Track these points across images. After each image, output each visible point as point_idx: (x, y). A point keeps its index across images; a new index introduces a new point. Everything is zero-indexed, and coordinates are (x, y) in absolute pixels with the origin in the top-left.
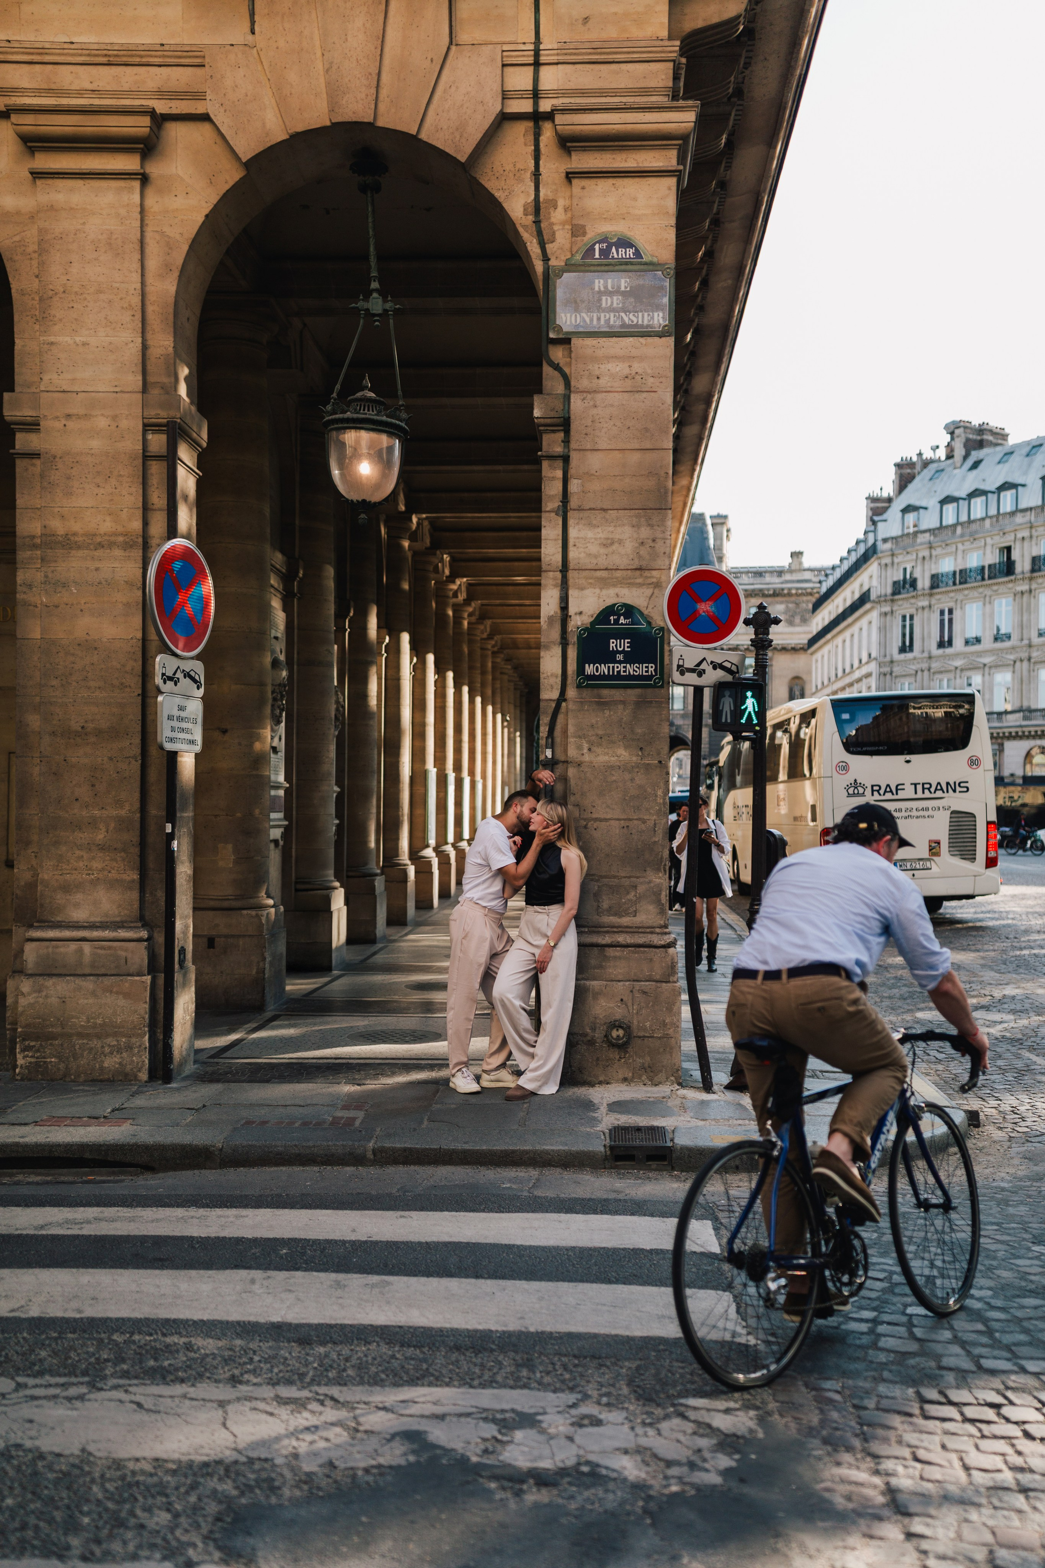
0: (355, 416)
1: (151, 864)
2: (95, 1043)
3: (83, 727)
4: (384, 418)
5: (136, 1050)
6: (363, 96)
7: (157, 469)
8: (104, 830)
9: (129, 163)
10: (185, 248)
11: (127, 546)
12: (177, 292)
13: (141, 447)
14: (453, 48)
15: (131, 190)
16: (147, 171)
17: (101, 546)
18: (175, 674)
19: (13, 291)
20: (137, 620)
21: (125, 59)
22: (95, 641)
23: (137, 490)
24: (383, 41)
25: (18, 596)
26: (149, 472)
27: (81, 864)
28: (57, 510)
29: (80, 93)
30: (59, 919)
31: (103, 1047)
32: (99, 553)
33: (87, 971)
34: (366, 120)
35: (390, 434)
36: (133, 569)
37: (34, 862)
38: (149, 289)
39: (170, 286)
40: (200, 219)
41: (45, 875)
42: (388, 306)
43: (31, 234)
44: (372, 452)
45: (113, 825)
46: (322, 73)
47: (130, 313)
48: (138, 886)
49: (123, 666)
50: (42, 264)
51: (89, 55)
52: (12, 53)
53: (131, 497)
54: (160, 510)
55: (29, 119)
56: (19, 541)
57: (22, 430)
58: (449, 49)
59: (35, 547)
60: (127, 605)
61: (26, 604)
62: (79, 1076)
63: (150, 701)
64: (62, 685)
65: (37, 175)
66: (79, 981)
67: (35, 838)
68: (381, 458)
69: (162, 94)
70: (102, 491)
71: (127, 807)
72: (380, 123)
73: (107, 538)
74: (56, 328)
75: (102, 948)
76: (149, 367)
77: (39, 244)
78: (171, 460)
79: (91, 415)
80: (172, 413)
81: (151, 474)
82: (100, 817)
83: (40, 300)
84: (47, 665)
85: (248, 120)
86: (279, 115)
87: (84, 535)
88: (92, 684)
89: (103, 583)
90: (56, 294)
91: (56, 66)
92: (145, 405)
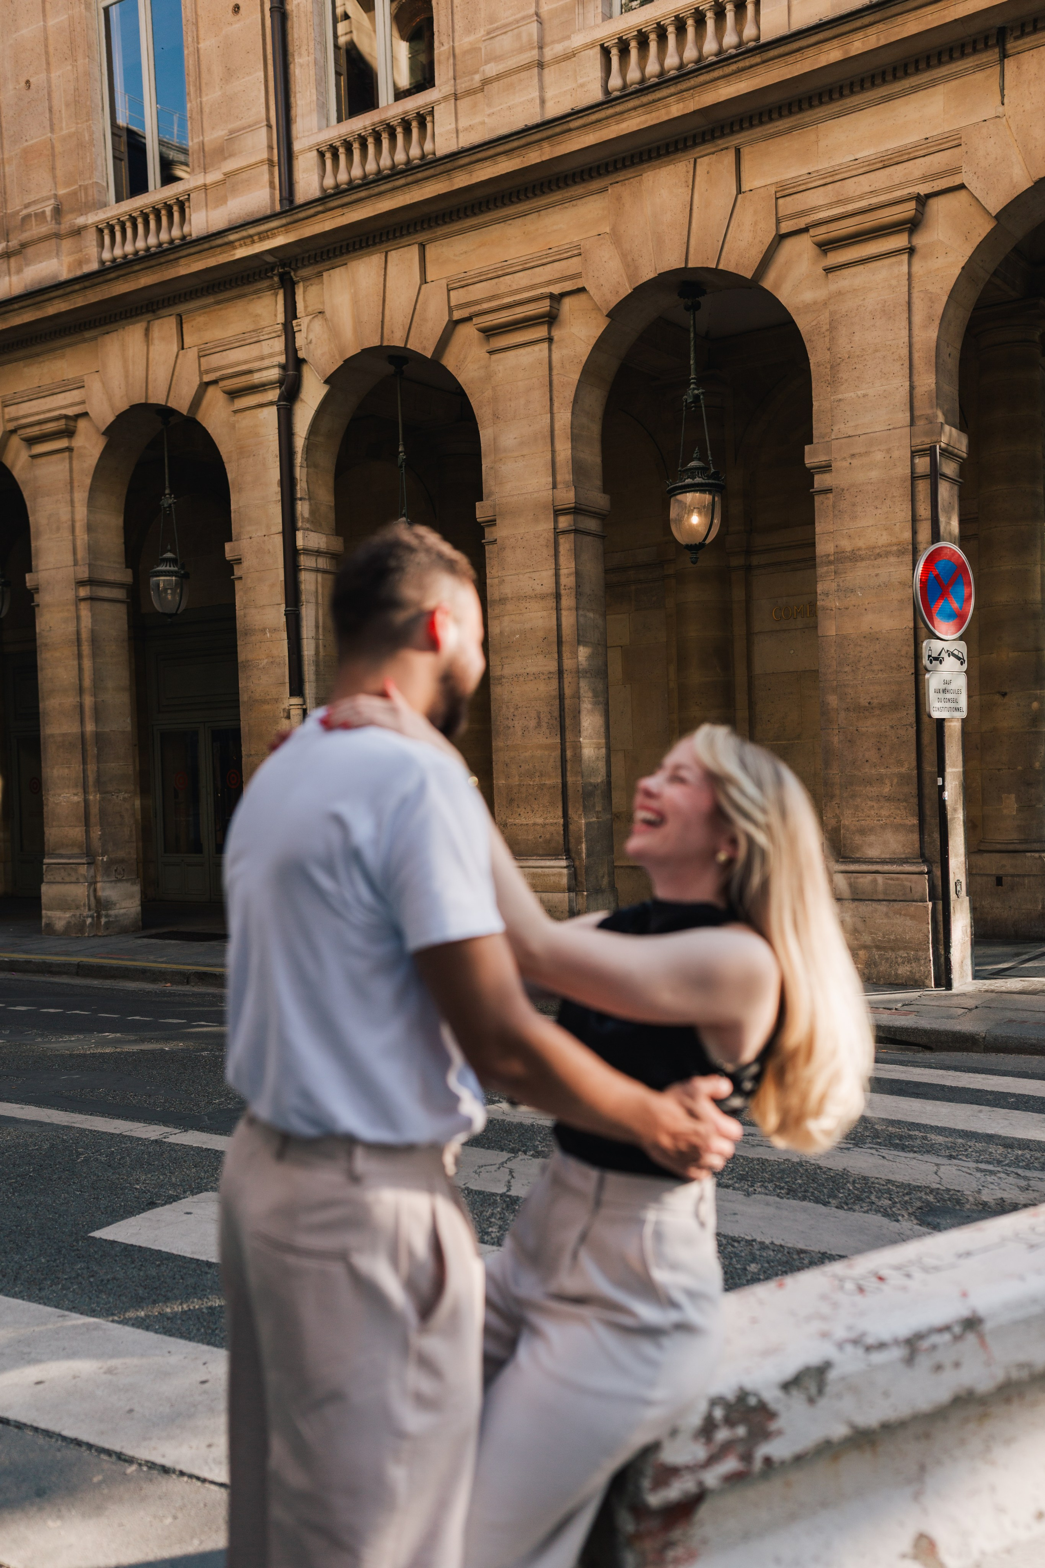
1: (928, 812)
2: (890, 954)
3: (869, 703)
5: (923, 962)
7: (923, 487)
8: (889, 784)
9: (899, 241)
10: (945, 299)
11: (901, 553)
12: (938, 337)
13: (910, 471)
15: (900, 263)
16: (914, 244)
17: (879, 555)
18: (939, 655)
19: (811, 365)
20: (909, 613)
21: (896, 159)
22: (877, 633)
23: (908, 506)
25: (818, 603)
26: (917, 490)
27: (872, 812)
28: (846, 531)
29: (861, 197)
30: (858, 856)
31: (896, 958)
32: (879, 561)
33: (881, 897)
36: (904, 572)
37: (837, 812)
38: (916, 339)
39: (933, 334)
40: (957, 271)
41: (846, 822)
43: (825, 317)
45: (895, 781)
47: (901, 362)
48: (917, 829)
49: (899, 651)
50: (832, 339)
51: (869, 165)
52: (811, 182)
53: (903, 512)
54: (926, 519)
55: (823, 229)
56: (818, 560)
57: (819, 473)
59: (830, 563)
60: (901, 601)
61: (824, 609)
62: (879, 979)
63: (921, 677)
64: (853, 671)
65: (828, 270)
66: (874, 905)
67: (837, 792)
69: (925, 179)
70: (879, 511)
71: (906, 765)
73: (884, 549)
74: (843, 387)
75: (892, 879)
76: (916, 404)
77: (830, 324)
78: (934, 475)
79: (870, 452)
80: (934, 439)
81: (919, 491)
82: (886, 775)
83: (831, 368)
84: (842, 655)
85: (998, 180)
86: (1025, 168)
87: (865, 549)
88: (876, 668)
89: (883, 585)
90: (843, 360)
91: (843, 182)
92: (913, 436)
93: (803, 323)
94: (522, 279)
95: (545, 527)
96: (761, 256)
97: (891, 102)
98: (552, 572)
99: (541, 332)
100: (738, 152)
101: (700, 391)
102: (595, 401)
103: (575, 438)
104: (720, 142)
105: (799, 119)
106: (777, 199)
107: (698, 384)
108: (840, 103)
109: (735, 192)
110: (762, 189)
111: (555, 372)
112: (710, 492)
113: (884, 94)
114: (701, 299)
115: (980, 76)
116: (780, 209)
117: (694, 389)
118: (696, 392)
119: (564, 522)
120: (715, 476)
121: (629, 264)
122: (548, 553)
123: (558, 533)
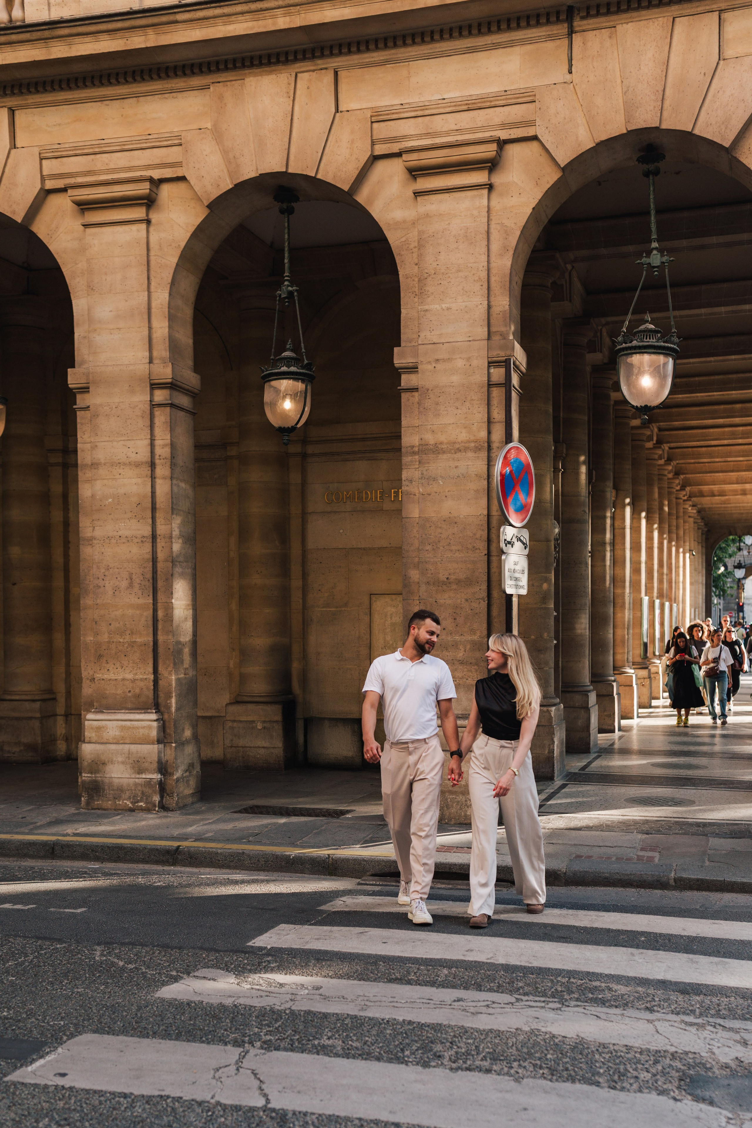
0: (641, 344)
3: (447, 578)
4: (662, 344)
6: (652, 108)
7: (497, 394)
8: (463, 650)
9: (480, 177)
10: (518, 233)
11: (477, 449)
12: (512, 265)
13: (486, 379)
14: (721, 62)
15: (481, 197)
16: (492, 182)
17: (459, 450)
18: (511, 539)
19: (400, 276)
20: (484, 502)
21: (479, 105)
22: (455, 517)
23: (484, 409)
24: (667, 66)
25: (403, 488)
26: (492, 396)
28: (429, 427)
29: (448, 133)
32: (458, 455)
34: (653, 126)
35: (666, 355)
36: (481, 466)
38: (492, 265)
39: (507, 262)
40: (529, 211)
42: (665, 259)
43: (413, 235)
44: (652, 369)
45: (468, 647)
46: (621, 95)
47: (480, 283)
49: (474, 534)
50: (420, 256)
51: (455, 106)
52: (404, 112)
53: (479, 414)
54: (499, 422)
55: (414, 156)
56: (402, 450)
57: (405, 373)
58: (718, 63)
59: (414, 453)
60: (477, 491)
61: (408, 494)
63: (493, 558)
64: (434, 549)
65: (417, 194)
68: (658, 372)
69: (504, 126)
70: (460, 411)
71: (479, 634)
72: (664, 126)
73: (463, 444)
74: (429, 299)
76: (492, 321)
77: (419, 242)
78: (506, 386)
79: (452, 359)
80: (508, 353)
81: (493, 397)
82: (460, 641)
83: (419, 281)
84: (424, 536)
85: (566, 137)
86: (588, 130)
87: (447, 443)
88: (454, 548)
89: (461, 476)
90: (430, 275)
91: (432, 117)
92: (489, 349)
93: (393, 238)
94: (120, 160)
95: (141, 398)
96: (357, 172)
97: (475, 54)
98: (148, 441)
99: (139, 213)
100: (336, 73)
101: (295, 288)
102: (190, 285)
103: (171, 318)
104: (319, 62)
105: (393, 54)
106: (372, 122)
107: (292, 284)
108: (430, 46)
109: (333, 110)
110: (359, 112)
111: (152, 253)
112: (303, 381)
113: (469, 46)
114: (294, 205)
115: (550, 45)
116: (375, 133)
117: (288, 286)
118: (290, 288)
119: (160, 396)
120: (308, 367)
121: (230, 161)
122: (143, 423)
123: (153, 406)
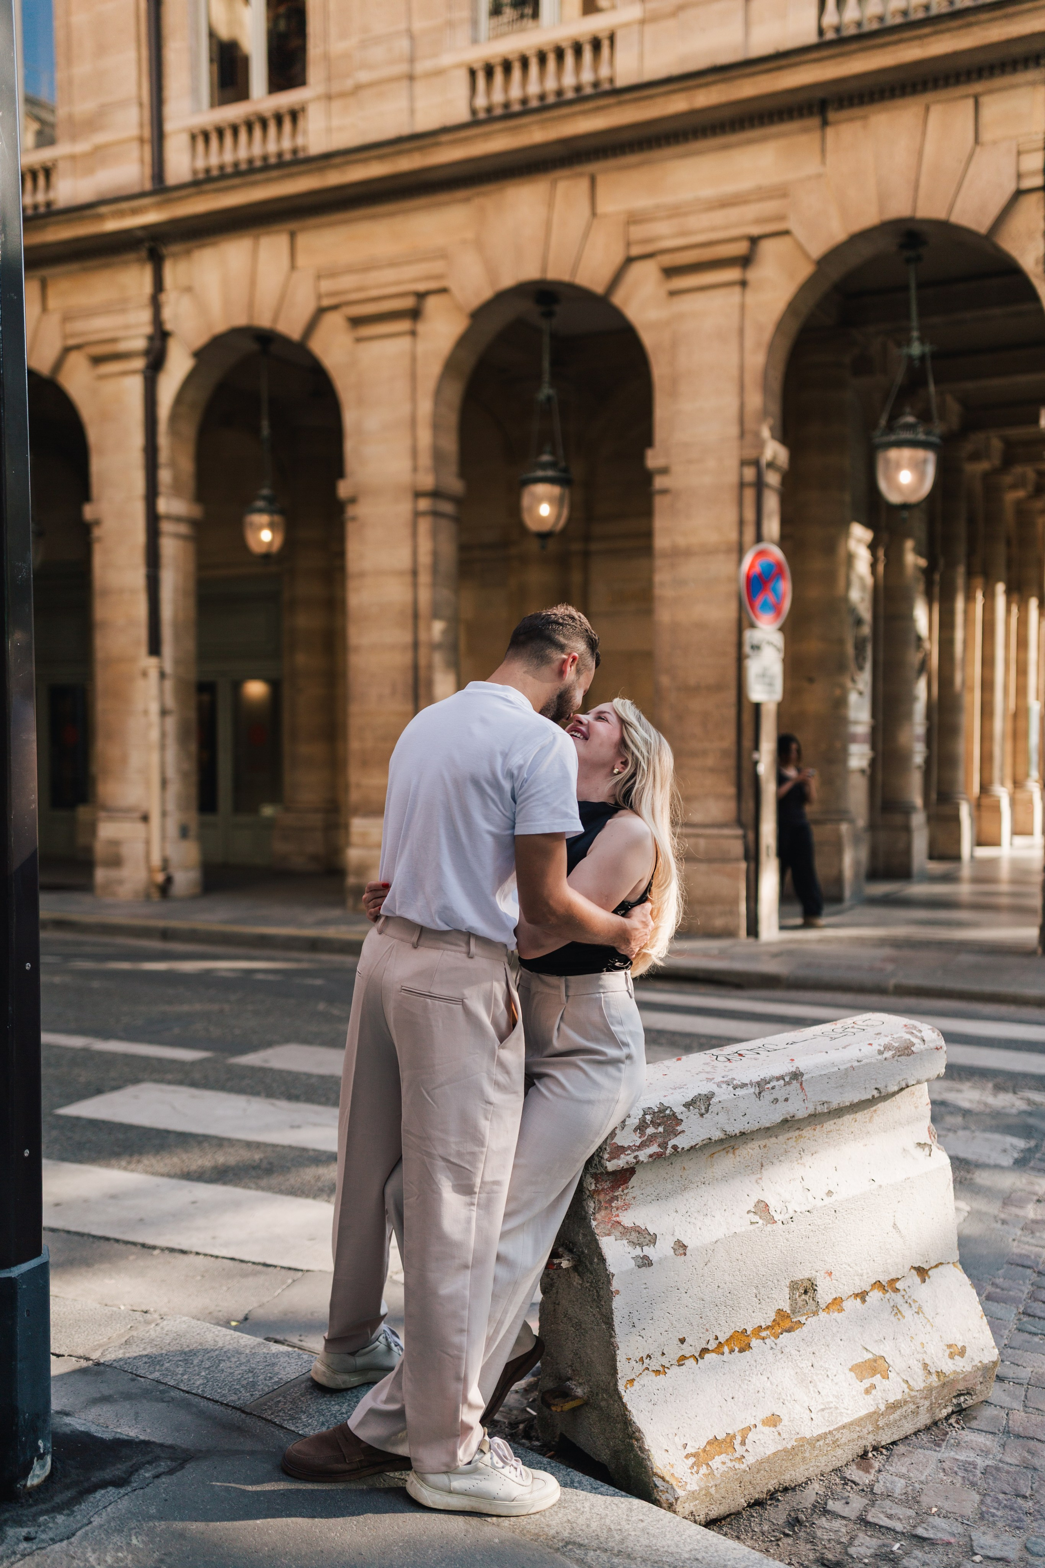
0: (899, 438)
1: (744, 784)
3: (698, 684)
4: (922, 437)
5: (737, 915)
6: (906, 196)
7: (749, 494)
8: (713, 757)
9: (733, 274)
10: (772, 330)
11: (728, 551)
12: (766, 362)
13: (738, 479)
14: (978, 148)
15: (735, 294)
16: (747, 278)
18: (759, 643)
19: (654, 376)
21: (734, 201)
22: (706, 622)
23: (736, 510)
24: (922, 153)
25: (654, 592)
26: (744, 496)
27: (696, 781)
28: (681, 529)
29: (702, 231)
31: (714, 911)
32: (710, 558)
33: (702, 858)
34: (907, 216)
35: (926, 448)
36: (731, 568)
38: (746, 362)
39: (761, 359)
40: (784, 305)
42: (927, 350)
43: (667, 335)
44: (912, 464)
45: (717, 754)
46: (875, 185)
47: (733, 381)
48: (735, 798)
49: (725, 638)
50: (674, 355)
53: (731, 516)
54: (751, 523)
55: (668, 256)
56: (655, 552)
57: (658, 475)
58: (974, 149)
59: (667, 556)
60: (727, 594)
61: (660, 597)
63: (742, 663)
64: (685, 654)
65: (673, 294)
66: (697, 865)
68: (918, 467)
69: (758, 221)
70: (712, 513)
71: (728, 741)
72: (918, 216)
73: (714, 546)
74: (683, 399)
75: (712, 842)
76: (745, 419)
77: (672, 342)
78: (760, 484)
79: (703, 459)
80: (760, 451)
81: (745, 498)
82: (710, 749)
83: (672, 380)
84: (675, 641)
85: (819, 229)
86: (842, 222)
87: (698, 546)
88: (705, 653)
89: (713, 579)
90: (682, 375)
91: (688, 215)
92: (742, 447)
93: (648, 339)
94: (389, 275)
95: (404, 508)
96: (612, 274)
97: (732, 150)
98: (410, 550)
99: (404, 325)
100: (593, 179)
101: (553, 392)
102: (454, 392)
103: (436, 426)
104: (577, 168)
105: (649, 156)
106: (628, 224)
107: (552, 386)
108: (685, 146)
109: (589, 216)
110: (615, 215)
111: (417, 364)
112: (561, 485)
113: (723, 143)
114: (555, 308)
116: (630, 234)
117: (547, 390)
118: (548, 393)
119: (424, 504)
120: (565, 470)
121: (491, 271)
122: (406, 532)
123: (417, 514)
